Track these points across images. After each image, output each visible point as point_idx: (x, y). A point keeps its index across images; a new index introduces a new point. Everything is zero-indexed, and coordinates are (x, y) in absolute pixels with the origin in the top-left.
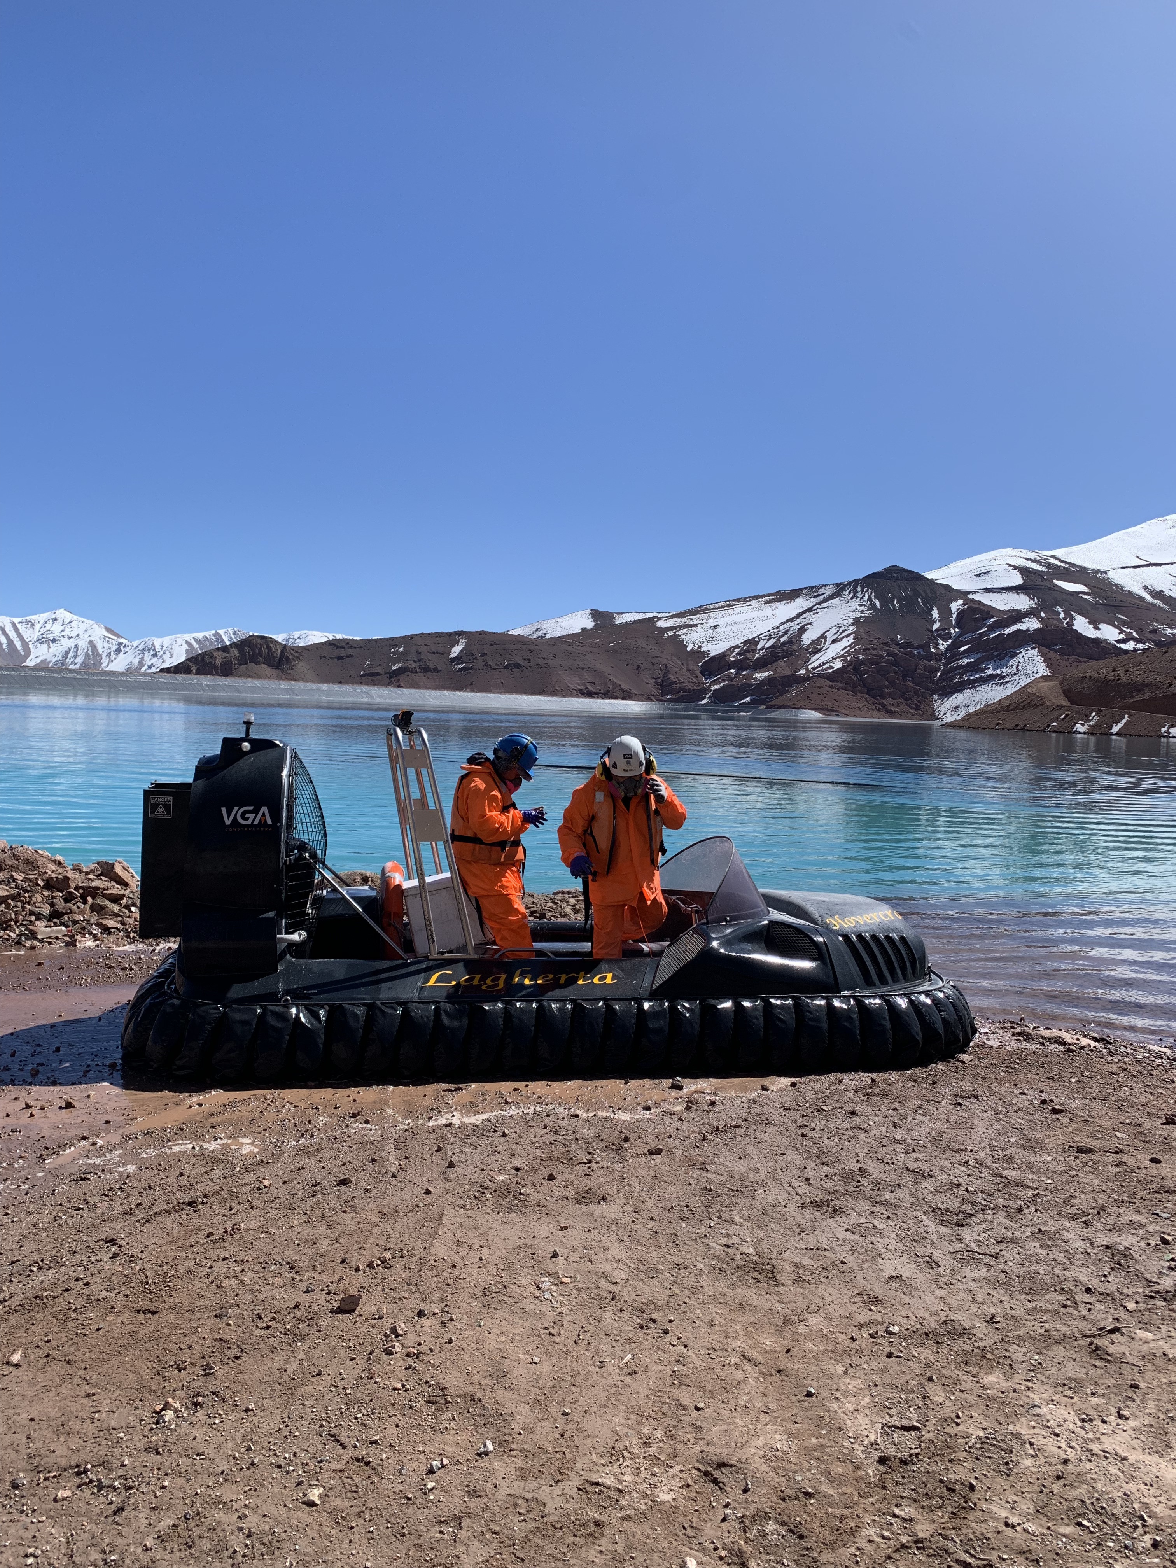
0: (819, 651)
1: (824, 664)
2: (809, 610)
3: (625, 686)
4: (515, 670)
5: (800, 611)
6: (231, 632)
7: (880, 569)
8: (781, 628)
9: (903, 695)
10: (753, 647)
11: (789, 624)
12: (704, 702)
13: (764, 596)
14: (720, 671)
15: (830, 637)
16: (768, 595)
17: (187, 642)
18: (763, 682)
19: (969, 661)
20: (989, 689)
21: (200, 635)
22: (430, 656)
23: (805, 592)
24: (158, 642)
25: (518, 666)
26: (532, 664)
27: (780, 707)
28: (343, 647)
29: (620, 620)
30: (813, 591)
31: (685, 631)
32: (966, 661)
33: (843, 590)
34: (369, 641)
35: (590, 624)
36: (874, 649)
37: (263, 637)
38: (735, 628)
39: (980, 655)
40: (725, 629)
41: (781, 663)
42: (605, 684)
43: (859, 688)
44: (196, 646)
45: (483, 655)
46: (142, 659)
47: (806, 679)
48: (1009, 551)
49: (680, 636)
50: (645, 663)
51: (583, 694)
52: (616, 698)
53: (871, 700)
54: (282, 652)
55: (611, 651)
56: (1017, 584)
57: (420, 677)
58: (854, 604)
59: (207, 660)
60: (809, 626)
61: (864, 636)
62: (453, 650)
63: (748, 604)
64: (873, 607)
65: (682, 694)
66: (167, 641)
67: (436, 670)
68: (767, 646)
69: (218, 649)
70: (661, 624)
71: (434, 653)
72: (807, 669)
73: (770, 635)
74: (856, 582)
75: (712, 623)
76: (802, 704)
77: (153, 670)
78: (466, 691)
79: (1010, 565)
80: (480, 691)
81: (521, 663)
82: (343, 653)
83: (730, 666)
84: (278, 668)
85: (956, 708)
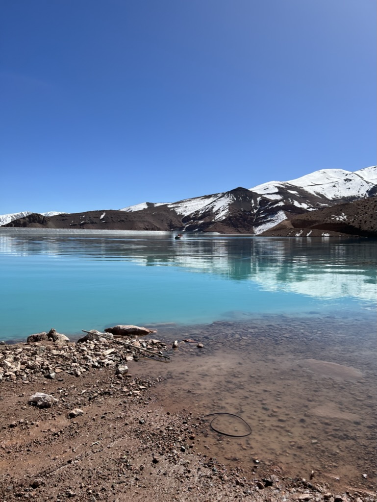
0: (218, 214)
1: (220, 218)
2: (215, 201)
3: (158, 226)
5: (212, 201)
6: (27, 212)
7: (235, 188)
8: (206, 207)
9: (244, 227)
10: (198, 213)
11: (209, 206)
12: (184, 230)
13: (200, 197)
14: (188, 221)
15: (221, 209)
16: (202, 197)
17: (11, 216)
18: (201, 224)
20: (270, 224)
21: (16, 214)
22: (94, 219)
23: (213, 195)
25: (123, 221)
26: (128, 220)
27: (207, 232)
28: (64, 216)
29: (156, 206)
30: (215, 195)
31: (176, 208)
32: (262, 216)
33: (224, 195)
34: (73, 214)
35: (146, 207)
36: (235, 213)
37: (37, 214)
38: (192, 207)
39: (266, 214)
40: (189, 208)
41: (207, 218)
42: (152, 226)
43: (231, 225)
44: (15, 218)
45: (111, 218)
47: (214, 222)
48: (274, 182)
49: (175, 210)
50: (164, 219)
51: (145, 229)
52: (155, 230)
53: (234, 229)
54: (43, 218)
55: (153, 215)
56: (277, 192)
57: (90, 225)
58: (228, 199)
59: (18, 222)
60: (215, 206)
61: (232, 209)
62: (101, 216)
63: (196, 200)
64: (234, 200)
65: (176, 228)
66: (4, 216)
67: (96, 223)
68: (202, 213)
69: (22, 218)
70: (169, 206)
71: (95, 217)
72: (215, 220)
73: (203, 209)
74: (228, 192)
75: (185, 206)
76: (213, 230)
78: (106, 229)
79: (274, 186)
80: (111, 229)
82: (64, 218)
83: (191, 219)
84: (42, 224)
85: (260, 230)
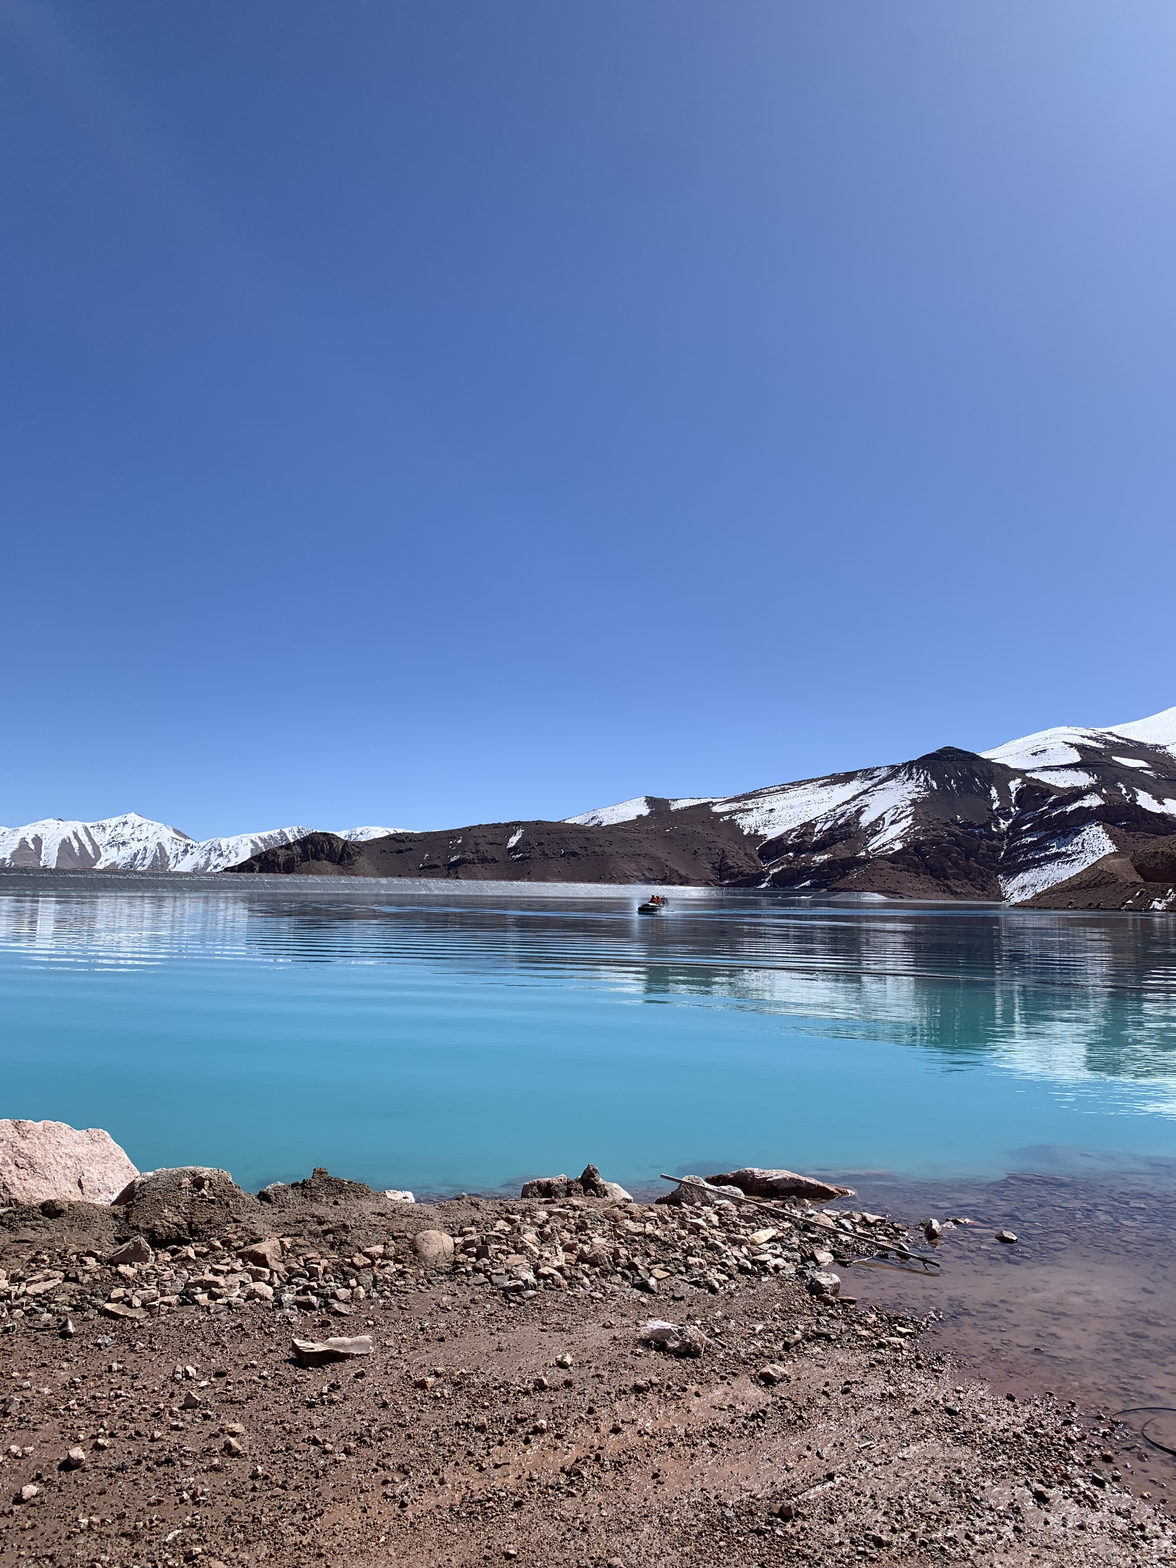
0: (878, 832)
1: (884, 845)
2: (865, 792)
3: (682, 872)
4: (572, 858)
5: (856, 793)
6: (296, 830)
7: (934, 751)
8: (838, 810)
9: (967, 875)
10: (811, 830)
11: (845, 807)
12: (763, 886)
13: (819, 779)
14: (778, 854)
15: (888, 818)
16: (822, 779)
17: (252, 841)
18: (823, 865)
19: (1032, 839)
20: (1055, 867)
21: (265, 835)
22: (488, 847)
23: (859, 774)
24: (224, 842)
25: (574, 854)
26: (588, 852)
27: (842, 890)
28: (403, 841)
29: (675, 806)
30: (868, 773)
31: (740, 815)
32: (1030, 840)
33: (898, 771)
34: (429, 834)
35: (645, 811)
36: (934, 830)
37: (325, 834)
38: (791, 812)
39: (1043, 833)
40: (781, 813)
41: (840, 845)
42: (663, 870)
43: (921, 870)
44: (261, 845)
45: (540, 844)
46: (208, 859)
47: (866, 861)
48: (1064, 729)
49: (735, 820)
50: (701, 848)
51: (640, 880)
52: (674, 884)
53: (935, 881)
54: (343, 847)
55: (667, 837)
56: (1076, 761)
57: (478, 868)
58: (911, 785)
59: (270, 858)
60: (866, 808)
61: (923, 817)
62: (510, 840)
63: (803, 787)
64: (929, 788)
65: (740, 878)
66: (232, 841)
67: (494, 860)
68: (824, 829)
69: (281, 847)
70: (716, 809)
71: (492, 844)
72: (867, 851)
73: (827, 818)
74: (911, 764)
75: (767, 806)
76: (864, 886)
77: (219, 869)
78: (523, 881)
79: (1066, 743)
80: (537, 880)
81: (577, 851)
82: (403, 847)
83: (788, 849)
84: (339, 864)
85: (1023, 888)
